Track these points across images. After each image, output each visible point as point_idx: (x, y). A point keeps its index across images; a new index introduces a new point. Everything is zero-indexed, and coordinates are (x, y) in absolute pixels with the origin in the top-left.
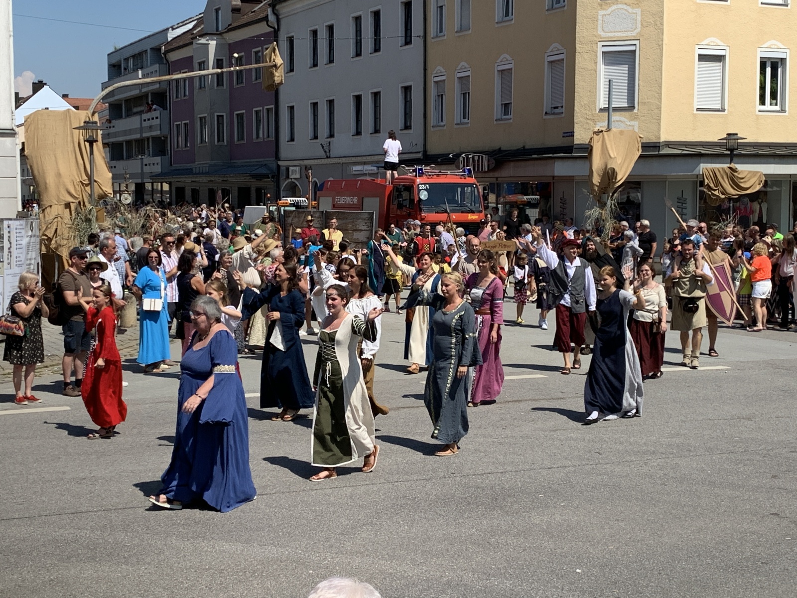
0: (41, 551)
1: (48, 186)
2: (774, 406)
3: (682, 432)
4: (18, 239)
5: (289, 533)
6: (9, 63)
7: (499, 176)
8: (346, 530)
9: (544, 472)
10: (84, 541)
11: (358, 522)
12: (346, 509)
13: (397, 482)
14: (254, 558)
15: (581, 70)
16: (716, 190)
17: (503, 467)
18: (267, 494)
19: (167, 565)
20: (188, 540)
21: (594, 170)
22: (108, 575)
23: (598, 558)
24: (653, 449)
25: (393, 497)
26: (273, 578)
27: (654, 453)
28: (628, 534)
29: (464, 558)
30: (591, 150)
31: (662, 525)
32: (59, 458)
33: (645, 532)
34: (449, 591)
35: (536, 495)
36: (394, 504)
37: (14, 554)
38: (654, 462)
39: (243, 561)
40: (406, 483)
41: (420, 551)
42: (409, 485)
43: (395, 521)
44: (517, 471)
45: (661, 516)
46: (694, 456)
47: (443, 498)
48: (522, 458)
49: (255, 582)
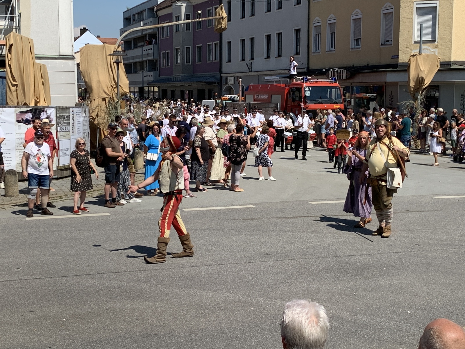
0: (100, 293)
1: (93, 88)
4: (78, 118)
5: (238, 286)
6: (71, 18)
7: (352, 82)
8: (271, 286)
9: (386, 255)
10: (124, 288)
11: (278, 281)
12: (271, 274)
13: (299, 259)
14: (219, 300)
15: (403, 19)
17: (361, 252)
18: (224, 264)
19: (171, 302)
20: (182, 289)
21: (411, 78)
22: (138, 307)
23: (420, 305)
24: (450, 243)
25: (297, 267)
26: (231, 311)
27: (451, 245)
28: (437, 292)
29: (340, 303)
30: (409, 66)
31: (457, 287)
32: (106, 242)
33: (447, 290)
36: (297, 271)
37: (85, 294)
38: (451, 250)
39: (213, 301)
40: (304, 260)
41: (314, 299)
42: (306, 261)
43: (299, 281)
44: (369, 255)
45: (457, 282)
47: (326, 269)
48: (372, 247)
49: (221, 313)
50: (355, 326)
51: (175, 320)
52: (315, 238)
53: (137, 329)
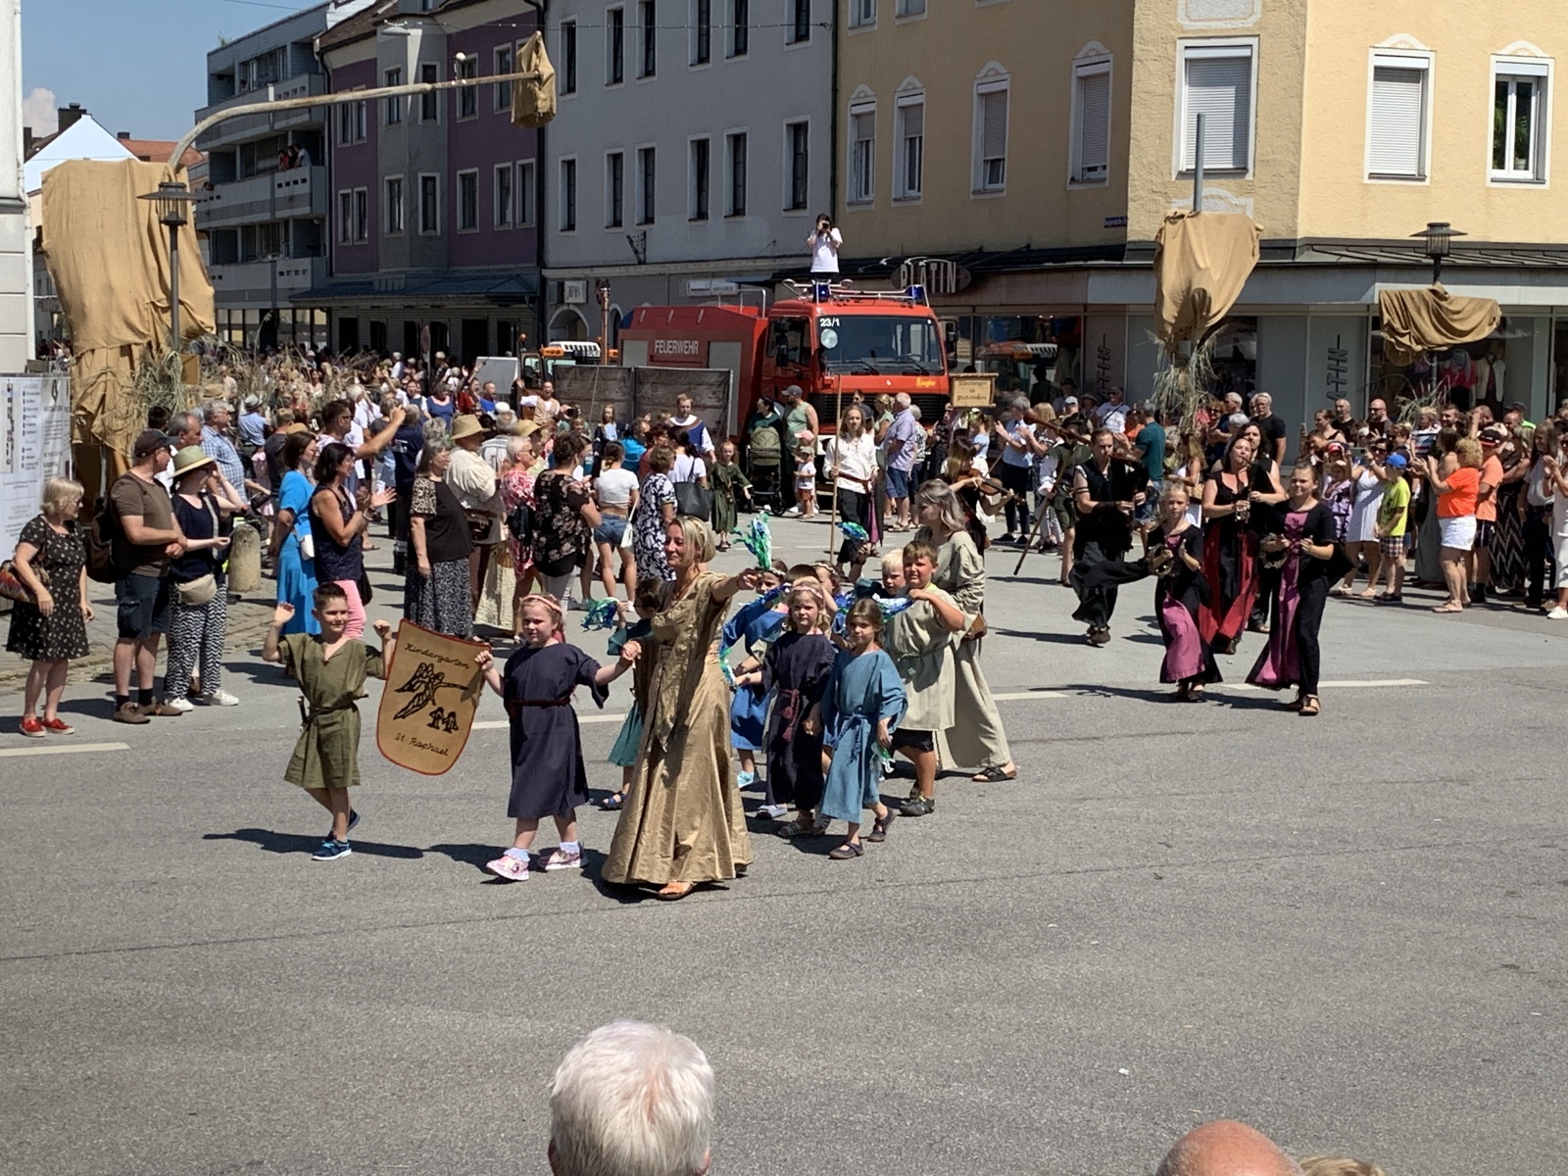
0: (67, 1022)
1: (87, 310)
2: (1513, 758)
3: (1331, 806)
4: (27, 413)
5: (557, 993)
6: (13, 67)
7: (979, 303)
8: (669, 989)
9: (1059, 881)
10: (154, 1004)
12: (670, 948)
13: (770, 896)
14: (487, 1040)
15: (1143, 95)
16: (1404, 335)
17: (979, 869)
19: (317, 1051)
20: (358, 1003)
21: (1165, 292)
22: (200, 1070)
23: (1161, 1047)
24: (1272, 837)
25: (761, 925)
26: (524, 1079)
27: (1275, 845)
28: (1220, 1002)
29: (899, 1044)
30: (1161, 253)
31: (1288, 985)
32: (106, 842)
33: (1254, 997)
34: (870, 1108)
35: (1043, 925)
36: (763, 938)
37: (16, 1026)
38: (1275, 863)
39: (466, 1045)
40: (786, 898)
41: (812, 1030)
42: (794, 902)
43: (765, 970)
44: (1006, 878)
45: (1287, 968)
46: (1354, 853)
47: (859, 927)
48: (1017, 852)
49: (489, 1086)
50: (942, 1122)
51: (327, 1114)
53: (189, 1147)
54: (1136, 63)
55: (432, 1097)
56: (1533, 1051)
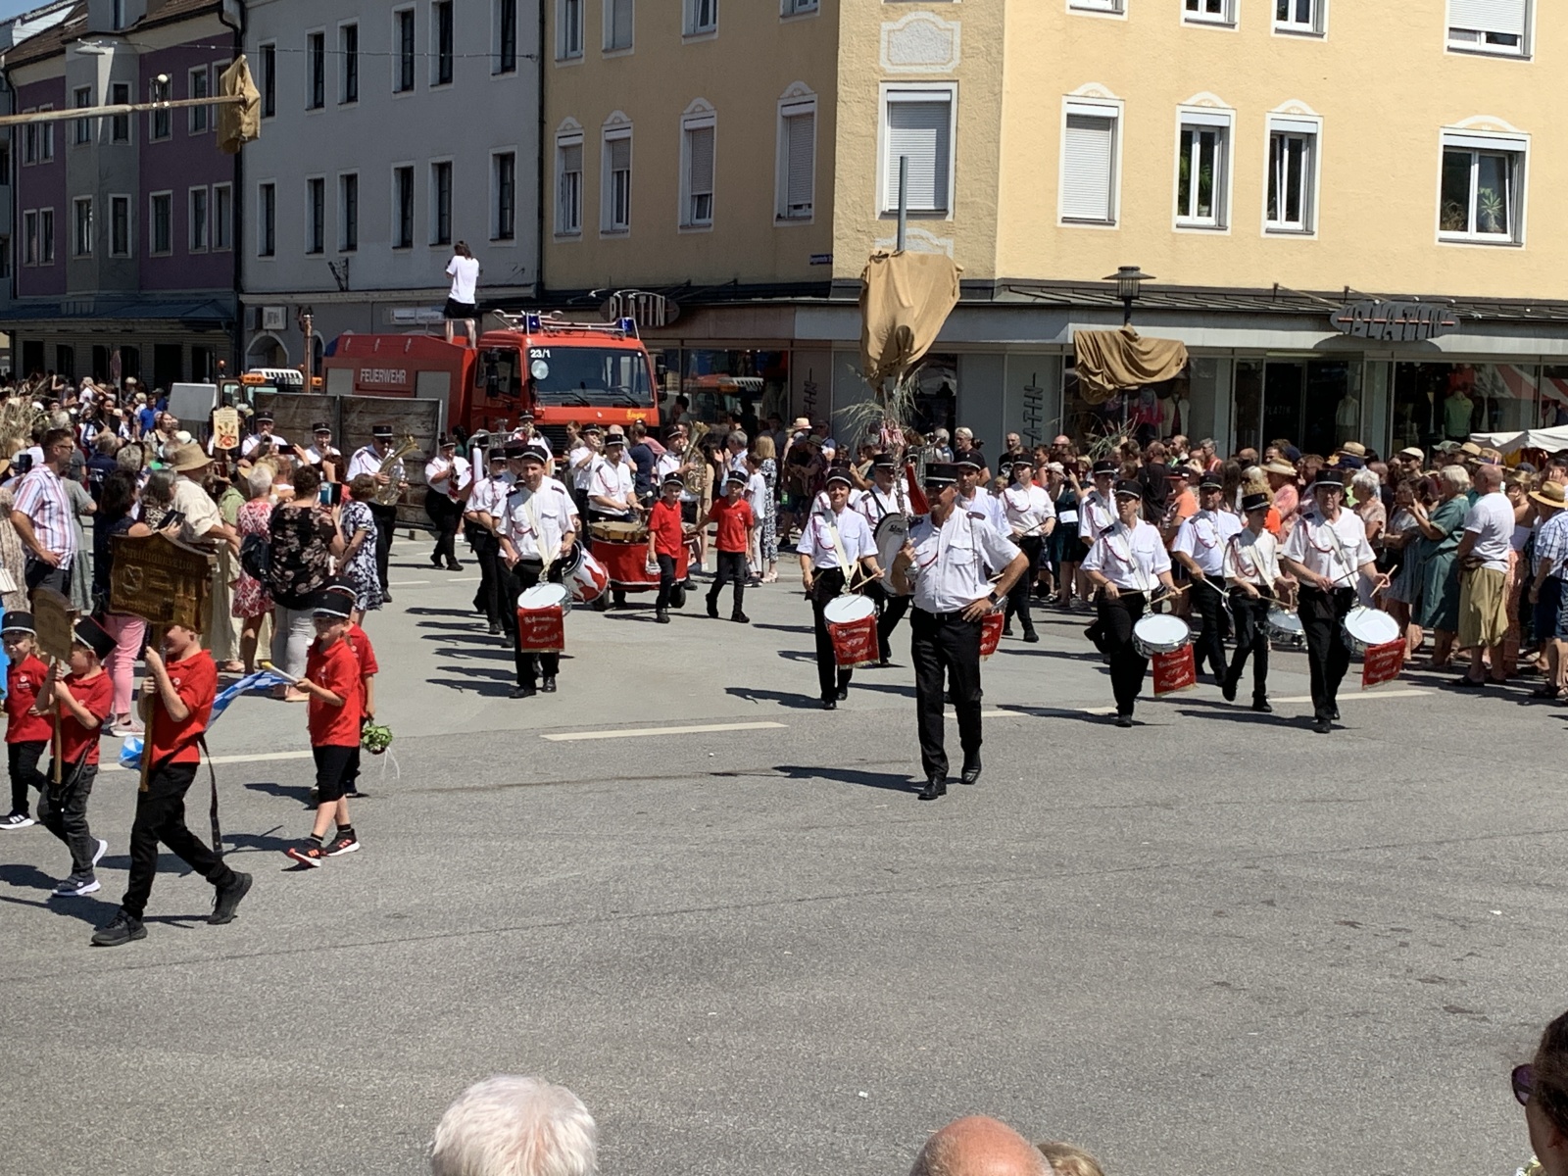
2: (1212, 783)
3: (1046, 831)
5: (292, 1032)
7: (688, 336)
8: (408, 1025)
9: (790, 909)
12: (407, 984)
13: (506, 929)
14: (224, 1082)
15: (847, 136)
16: (1097, 374)
17: (711, 899)
18: (244, 956)
19: (48, 1097)
21: (870, 329)
23: (898, 1069)
24: (992, 862)
25: (498, 959)
26: (264, 1120)
27: (995, 869)
28: (952, 1023)
29: (642, 1074)
30: (866, 291)
31: (1015, 1005)
33: (984, 1019)
34: (617, 1138)
35: (778, 952)
36: (500, 972)
38: (996, 887)
39: (202, 1088)
40: (521, 931)
41: (556, 1063)
42: (530, 935)
43: (504, 1004)
44: (739, 907)
45: (1013, 990)
46: (1070, 876)
47: (597, 958)
48: (747, 881)
49: (229, 1129)
50: (689, 1150)
52: (560, 856)
54: (840, 104)
55: (171, 1141)
56: (1247, 1065)
